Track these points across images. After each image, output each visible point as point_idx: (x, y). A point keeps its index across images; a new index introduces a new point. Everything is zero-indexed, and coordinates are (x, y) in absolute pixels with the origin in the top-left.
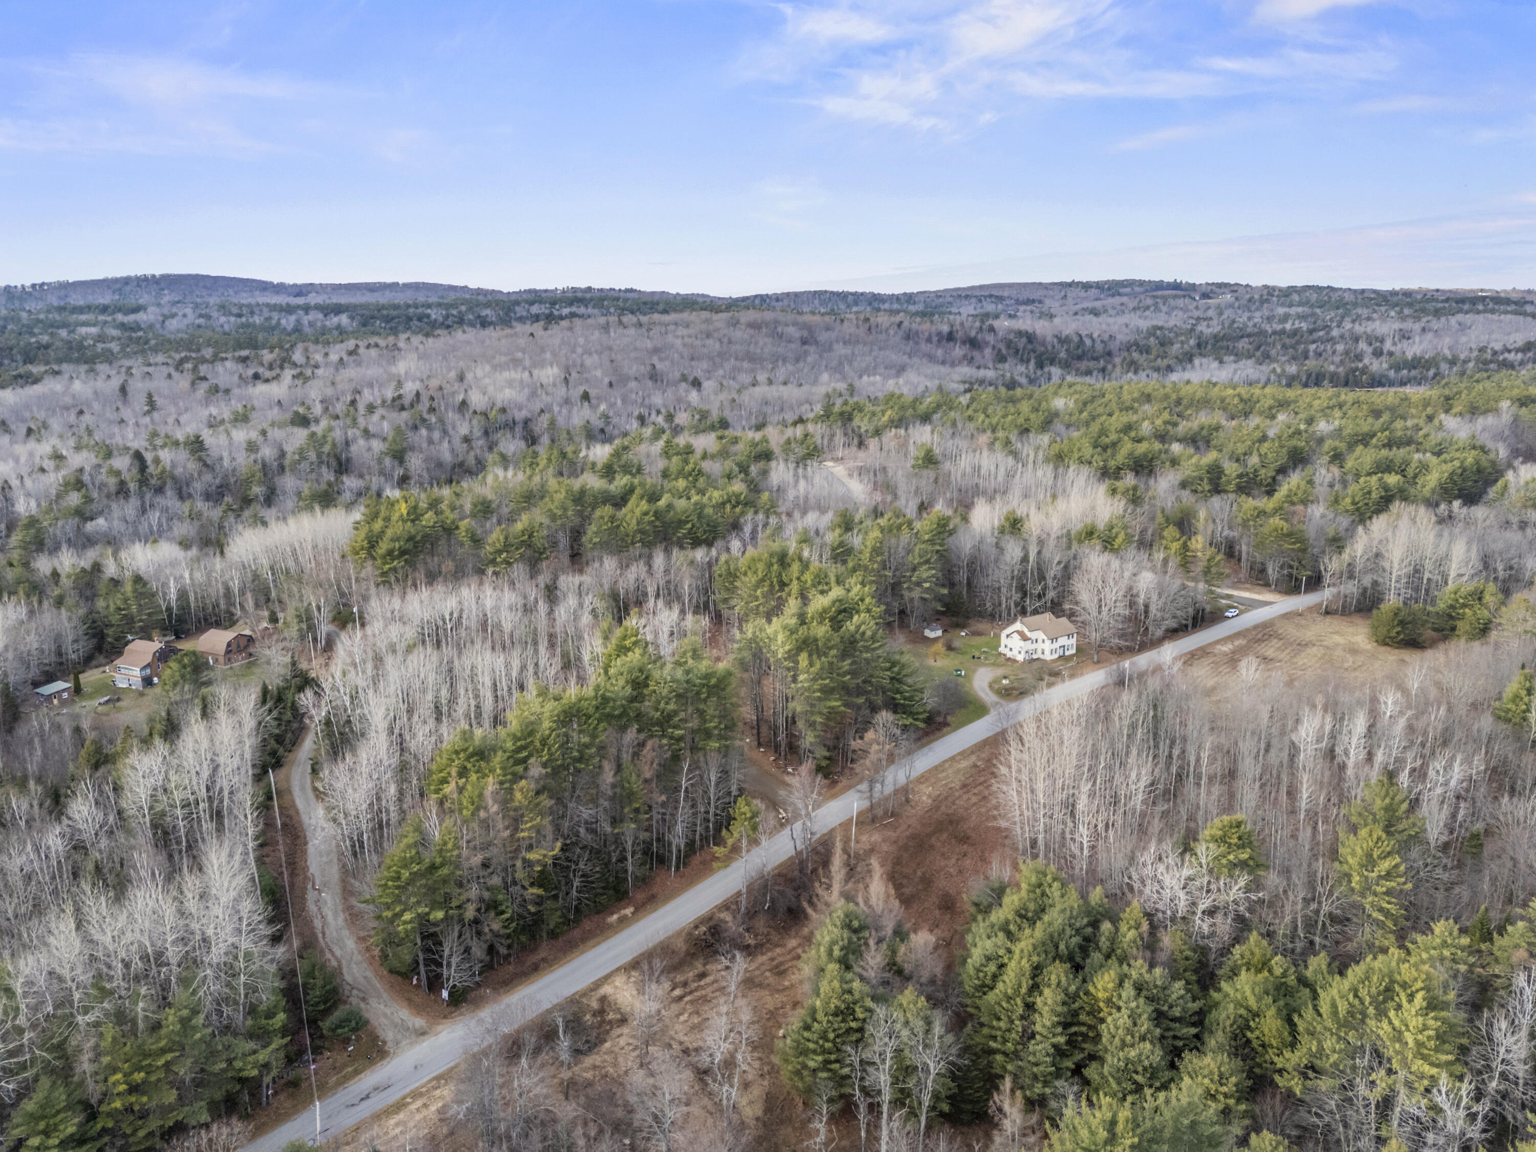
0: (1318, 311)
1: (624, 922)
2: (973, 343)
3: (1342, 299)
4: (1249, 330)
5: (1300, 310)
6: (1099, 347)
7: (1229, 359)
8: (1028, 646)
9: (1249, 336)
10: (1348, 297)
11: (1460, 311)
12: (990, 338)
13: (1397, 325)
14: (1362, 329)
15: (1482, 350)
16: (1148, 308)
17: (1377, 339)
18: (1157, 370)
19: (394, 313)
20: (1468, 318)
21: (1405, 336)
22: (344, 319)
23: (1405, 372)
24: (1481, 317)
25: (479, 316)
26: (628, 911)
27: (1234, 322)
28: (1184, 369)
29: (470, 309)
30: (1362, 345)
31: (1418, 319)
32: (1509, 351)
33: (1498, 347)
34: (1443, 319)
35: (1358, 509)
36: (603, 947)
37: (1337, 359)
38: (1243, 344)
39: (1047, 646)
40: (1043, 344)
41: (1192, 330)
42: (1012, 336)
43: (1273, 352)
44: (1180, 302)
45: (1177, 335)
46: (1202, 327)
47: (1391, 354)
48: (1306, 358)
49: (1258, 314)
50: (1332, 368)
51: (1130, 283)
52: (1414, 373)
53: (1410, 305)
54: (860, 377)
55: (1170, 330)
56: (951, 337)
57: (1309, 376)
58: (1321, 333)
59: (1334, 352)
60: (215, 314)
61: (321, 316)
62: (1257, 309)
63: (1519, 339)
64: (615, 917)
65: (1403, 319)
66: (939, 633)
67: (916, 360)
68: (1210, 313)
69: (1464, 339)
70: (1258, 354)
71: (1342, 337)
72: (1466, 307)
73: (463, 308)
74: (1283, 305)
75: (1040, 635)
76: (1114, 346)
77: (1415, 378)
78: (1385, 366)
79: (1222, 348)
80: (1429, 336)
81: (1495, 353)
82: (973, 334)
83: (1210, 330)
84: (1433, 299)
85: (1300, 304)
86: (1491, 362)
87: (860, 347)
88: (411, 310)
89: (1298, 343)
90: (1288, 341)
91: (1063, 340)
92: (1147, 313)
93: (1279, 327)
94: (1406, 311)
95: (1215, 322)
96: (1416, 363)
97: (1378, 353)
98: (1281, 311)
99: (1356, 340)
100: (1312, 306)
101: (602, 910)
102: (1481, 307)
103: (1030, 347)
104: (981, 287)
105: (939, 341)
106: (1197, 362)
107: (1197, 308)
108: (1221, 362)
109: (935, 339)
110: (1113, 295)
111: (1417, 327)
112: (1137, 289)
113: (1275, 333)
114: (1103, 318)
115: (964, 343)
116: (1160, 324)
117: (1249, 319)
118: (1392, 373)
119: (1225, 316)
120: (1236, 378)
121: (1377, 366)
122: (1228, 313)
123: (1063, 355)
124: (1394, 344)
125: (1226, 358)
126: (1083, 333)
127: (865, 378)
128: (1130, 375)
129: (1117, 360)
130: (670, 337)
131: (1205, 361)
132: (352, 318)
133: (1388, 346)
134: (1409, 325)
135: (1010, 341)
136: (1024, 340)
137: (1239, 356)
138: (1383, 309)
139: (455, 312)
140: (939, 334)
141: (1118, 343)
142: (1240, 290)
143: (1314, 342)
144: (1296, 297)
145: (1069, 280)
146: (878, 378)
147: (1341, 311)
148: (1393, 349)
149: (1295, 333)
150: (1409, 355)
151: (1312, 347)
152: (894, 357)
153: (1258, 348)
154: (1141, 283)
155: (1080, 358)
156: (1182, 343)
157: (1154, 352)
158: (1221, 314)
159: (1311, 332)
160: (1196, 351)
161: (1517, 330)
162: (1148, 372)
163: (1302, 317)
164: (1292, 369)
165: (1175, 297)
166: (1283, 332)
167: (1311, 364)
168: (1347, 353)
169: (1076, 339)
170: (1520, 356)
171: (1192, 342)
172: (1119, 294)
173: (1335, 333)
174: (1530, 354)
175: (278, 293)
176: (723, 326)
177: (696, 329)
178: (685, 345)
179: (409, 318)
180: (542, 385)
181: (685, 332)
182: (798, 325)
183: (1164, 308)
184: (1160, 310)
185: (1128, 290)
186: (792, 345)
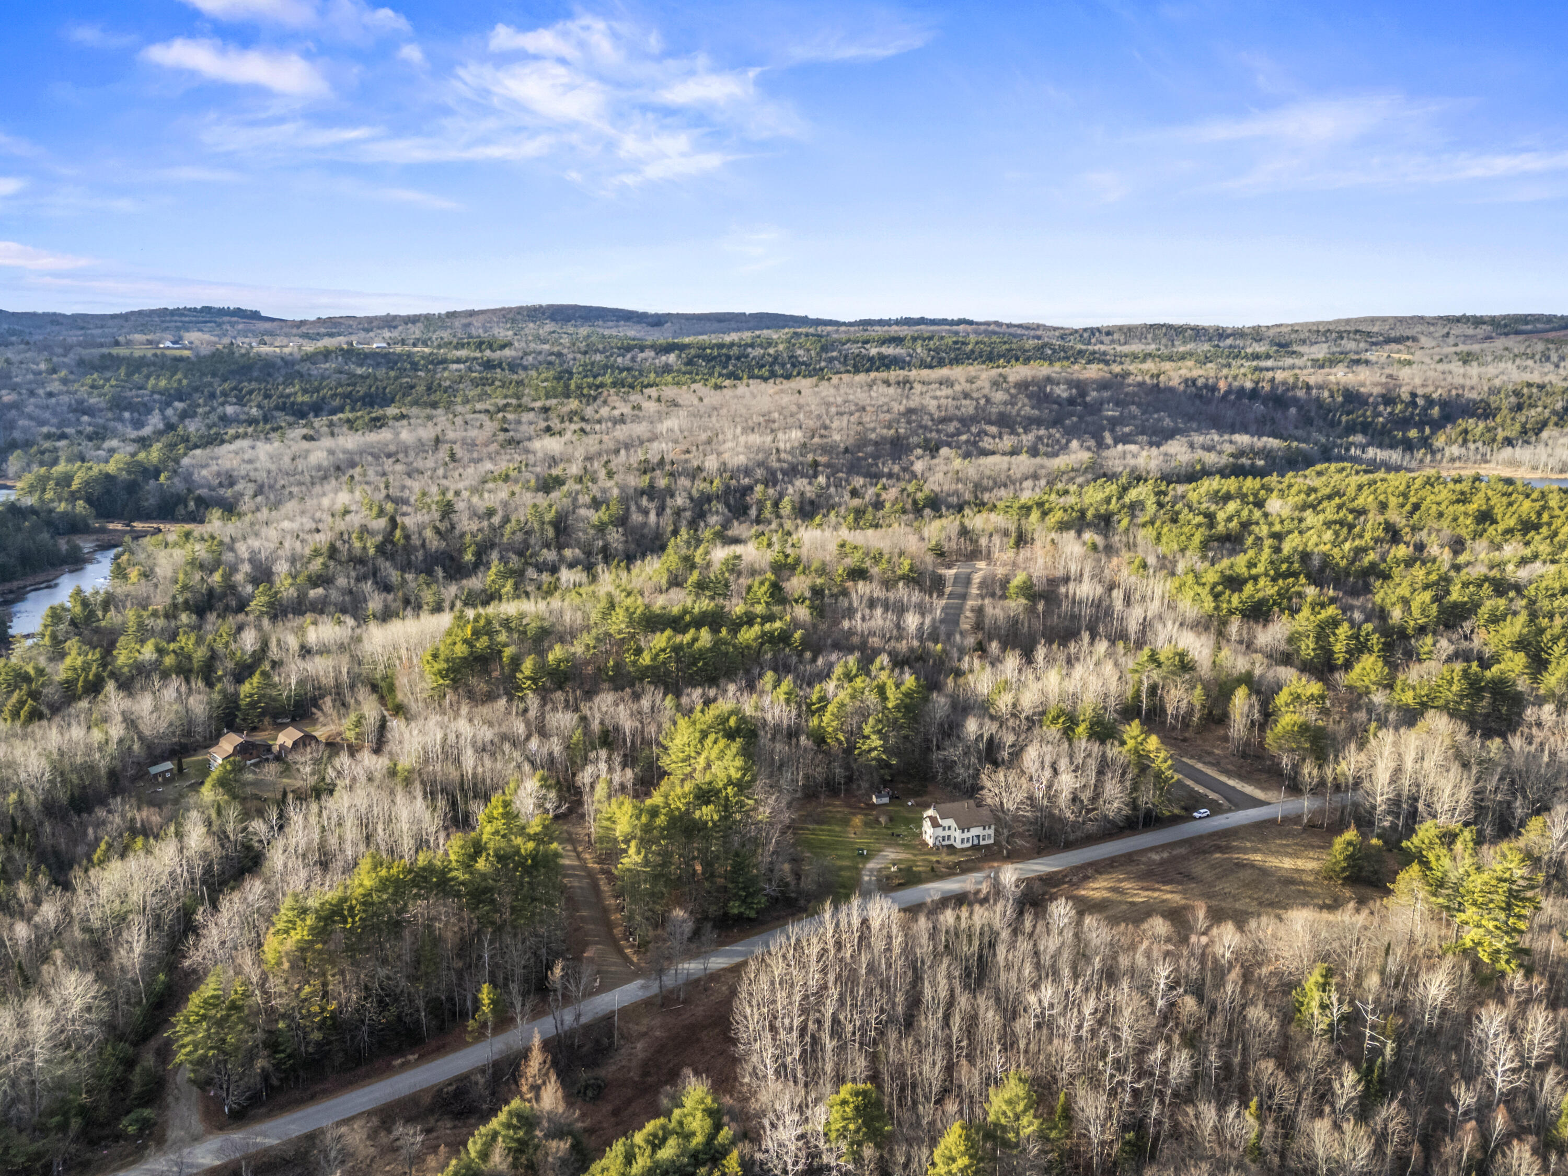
1: (405, 1066)
6: (1435, 410)
8: (940, 832)
12: (1302, 396)
18: (1491, 441)
22: (672, 358)
26: (411, 1057)
28: (1524, 443)
36: (367, 1090)
39: (958, 834)
42: (1326, 395)
45: (1545, 396)
54: (1116, 444)
55: (1542, 388)
61: (652, 354)
64: (399, 1061)
66: (886, 800)
75: (950, 822)
82: (1280, 392)
92: (1529, 362)
101: (399, 1052)
103: (1349, 407)
105: (1238, 398)
106: (1546, 434)
109: (1232, 397)
110: (1505, 335)
114: (1473, 367)
115: (1266, 402)
116: (1535, 378)
126: (1421, 392)
127: (1120, 447)
130: (927, 398)
131: (1557, 433)
132: (679, 356)
135: (1324, 401)
141: (1464, 403)
146: (1133, 447)
152: (1167, 420)
156: (1545, 406)
157: (1502, 420)
160: (1554, 419)
162: (1479, 444)
169: (1407, 399)
172: (1515, 333)
175: (639, 322)
176: (987, 385)
177: (957, 388)
178: (939, 407)
179: (729, 358)
180: (778, 451)
181: (946, 391)
182: (1071, 383)
183: (1554, 358)
184: (1548, 359)
185: (1529, 327)
186: (1055, 407)
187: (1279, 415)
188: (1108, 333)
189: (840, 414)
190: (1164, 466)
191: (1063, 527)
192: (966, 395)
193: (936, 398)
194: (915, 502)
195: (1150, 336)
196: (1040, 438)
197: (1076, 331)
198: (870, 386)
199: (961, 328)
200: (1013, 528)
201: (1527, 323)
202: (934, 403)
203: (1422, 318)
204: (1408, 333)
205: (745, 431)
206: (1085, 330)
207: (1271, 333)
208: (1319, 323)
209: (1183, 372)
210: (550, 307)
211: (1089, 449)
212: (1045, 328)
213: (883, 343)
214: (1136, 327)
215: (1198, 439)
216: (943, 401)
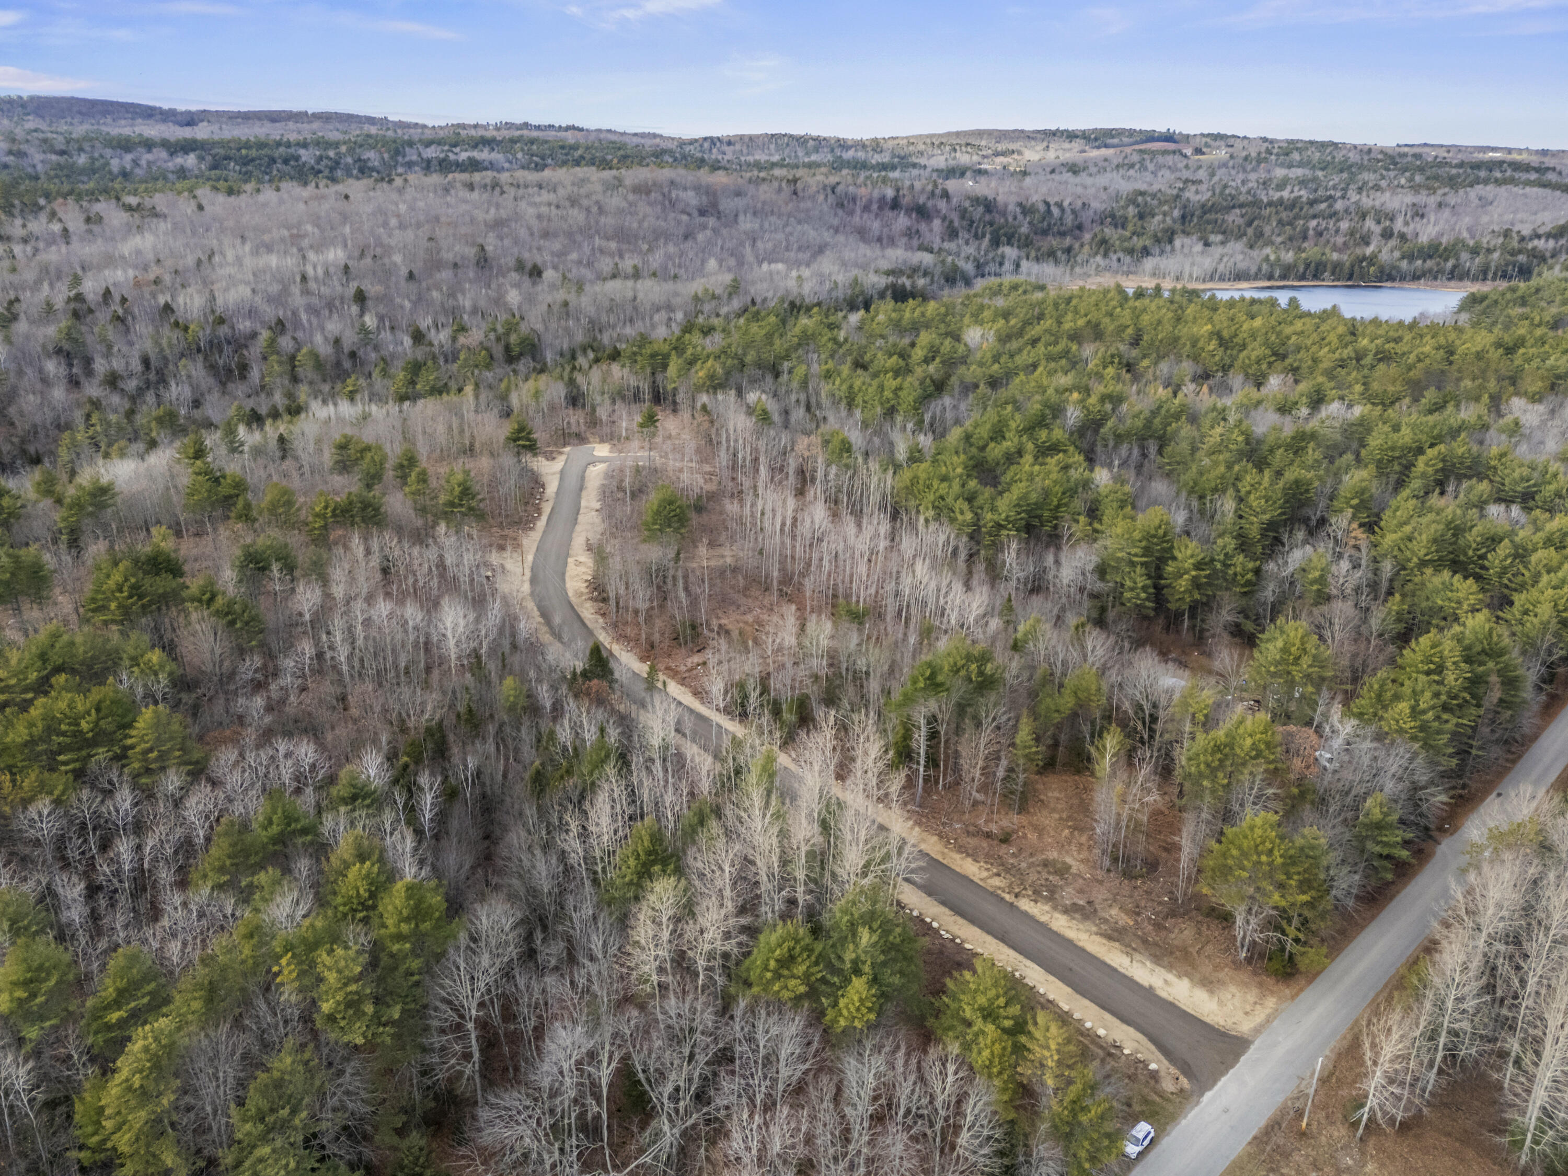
0: (1320, 174)
2: (922, 212)
3: (1347, 159)
4: (1242, 198)
5: (1299, 172)
6: (1069, 219)
7: (1216, 238)
9: (1241, 206)
10: (1353, 157)
11: (1477, 181)
12: (942, 205)
13: (1409, 199)
14: (1371, 203)
15: (1507, 234)
16: (1132, 166)
17: (1387, 215)
18: (1131, 252)
19: (253, 153)
20: (1489, 191)
21: (1419, 213)
22: (190, 160)
23: (1419, 262)
24: (1503, 190)
25: (360, 160)
27: (1225, 187)
28: (1162, 252)
29: (351, 151)
30: (1370, 224)
31: (1432, 190)
32: (1539, 237)
33: (1526, 231)
34: (1461, 192)
35: (1423, 728)
37: (1340, 240)
38: (1234, 218)
40: (1004, 214)
41: (1178, 196)
42: (967, 204)
43: (1267, 230)
44: (1169, 160)
45: (1161, 203)
46: (1190, 194)
47: (1403, 237)
48: (1305, 238)
49: (1253, 176)
50: (1335, 256)
51: (1120, 133)
52: (1430, 263)
53: (1421, 170)
54: (760, 263)
55: (1154, 196)
56: (895, 205)
57: (1307, 266)
58: (1323, 206)
59: (1337, 231)
60: (31, 151)
61: (164, 154)
62: (1254, 170)
63: (1549, 219)
65: (1416, 189)
67: (841, 238)
68: (1202, 174)
69: (1485, 219)
70: (1250, 231)
71: (1347, 211)
72: (1483, 174)
73: (343, 149)
74: (1282, 165)
76: (1086, 216)
77: (1430, 271)
78: (1397, 254)
79: (1208, 222)
80: (1447, 213)
81: (1522, 239)
82: (921, 201)
83: (1198, 197)
84: (1444, 164)
85: (1301, 165)
86: (1520, 252)
87: (773, 219)
88: (282, 150)
89: (1297, 217)
90: (1284, 215)
91: (1026, 210)
92: (1132, 172)
93: (1276, 196)
94: (1418, 178)
95: (1203, 187)
96: (1433, 251)
97: (1387, 234)
98: (1280, 173)
99: (1363, 217)
100: (1313, 168)
102: (1498, 175)
103: (987, 217)
104: (958, 134)
105: (881, 208)
106: (1178, 243)
107: (1187, 167)
108: (1207, 244)
109: (875, 207)
110: (1098, 147)
111: (1432, 200)
112: (1125, 140)
113: (1270, 204)
114: (1084, 178)
115: (909, 211)
116: (1143, 187)
117: (1243, 182)
118: (1404, 264)
119: (1216, 179)
120: (1221, 268)
121: (1388, 254)
122: (1221, 173)
123: (1024, 229)
124: (1406, 223)
125: (1213, 238)
126: (1052, 201)
127: (765, 266)
128: (1099, 259)
129: (1087, 237)
130: (523, 205)
131: (1187, 241)
132: (201, 159)
133: (1399, 226)
134: (1422, 198)
135: (965, 210)
136: (981, 209)
137: (1228, 234)
138: (1392, 174)
139: (331, 154)
140: (882, 199)
141: (1091, 213)
142: (1238, 145)
143: (1314, 217)
144: (1296, 156)
145: (1054, 128)
146: (780, 266)
147: (1345, 175)
148: (1405, 230)
149: (1294, 204)
150: (1424, 239)
151: (1313, 223)
152: (812, 233)
153: (1249, 224)
154: (1131, 133)
155: (1045, 233)
156: (1165, 214)
157: (1130, 227)
158: (1212, 175)
159: (1312, 203)
160: (1178, 226)
161: (1545, 209)
162: (1120, 254)
163: (1303, 183)
164: (1289, 257)
165: (1165, 152)
166: (1281, 201)
167: (1311, 251)
168: (1352, 233)
169: (1042, 208)
170: (1551, 243)
171: (1176, 213)
172: (1106, 146)
173: (1339, 205)
174: (1562, 242)
175: (164, 121)
176: (599, 188)
177: (561, 192)
178: (539, 217)
179: (273, 161)
180: (304, 278)
181: (545, 196)
182: (697, 188)
183: (1151, 167)
184: (1146, 169)
185: (1116, 141)
186: (685, 218)
187: (923, 227)
188: (729, 143)
189: (402, 226)
190: (817, 289)
191: (715, 385)
192: (573, 202)
193: (535, 204)
194: (507, 348)
195: (772, 147)
196: (669, 257)
197: (696, 141)
198: (447, 190)
199: (569, 134)
200: (645, 386)
201: (1113, 137)
202: (531, 211)
203: (1022, 131)
204: (1012, 146)
205: (256, 252)
206: (705, 139)
207: (891, 144)
208: (931, 136)
209: (820, 178)
210: (32, 99)
211: (729, 270)
212: (661, 136)
213: (475, 146)
214: (758, 136)
215: (848, 255)
216: (544, 210)
